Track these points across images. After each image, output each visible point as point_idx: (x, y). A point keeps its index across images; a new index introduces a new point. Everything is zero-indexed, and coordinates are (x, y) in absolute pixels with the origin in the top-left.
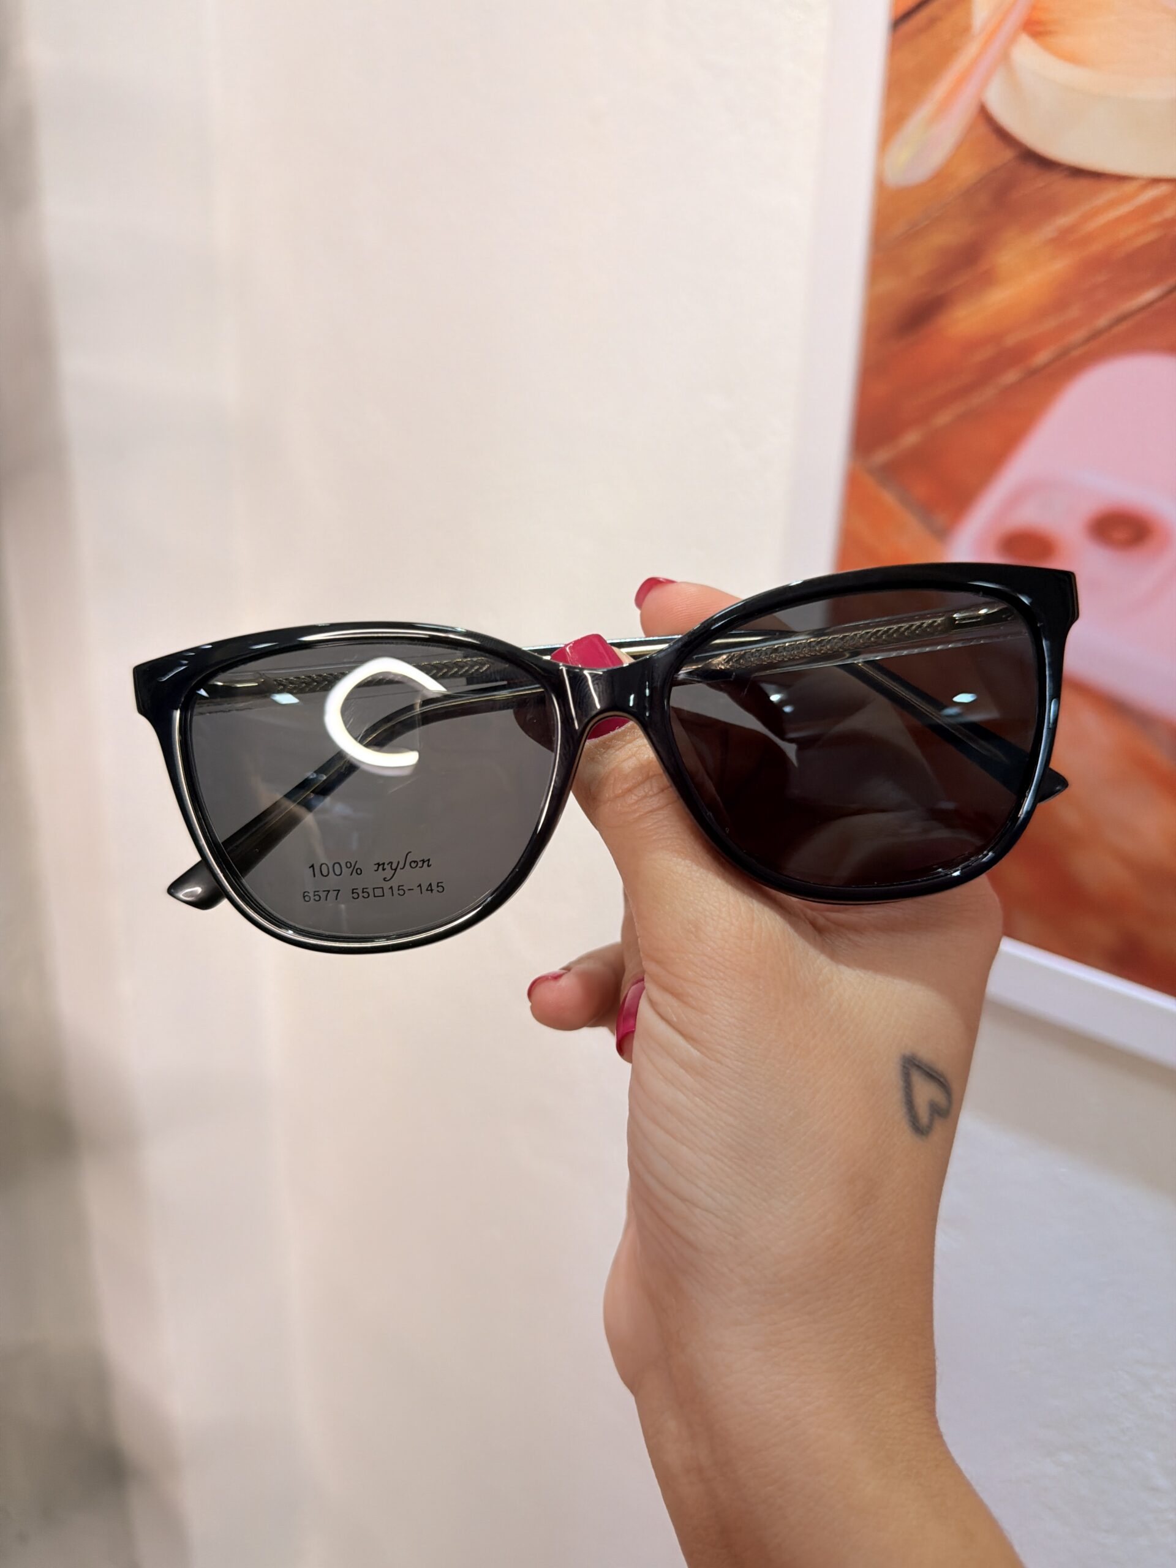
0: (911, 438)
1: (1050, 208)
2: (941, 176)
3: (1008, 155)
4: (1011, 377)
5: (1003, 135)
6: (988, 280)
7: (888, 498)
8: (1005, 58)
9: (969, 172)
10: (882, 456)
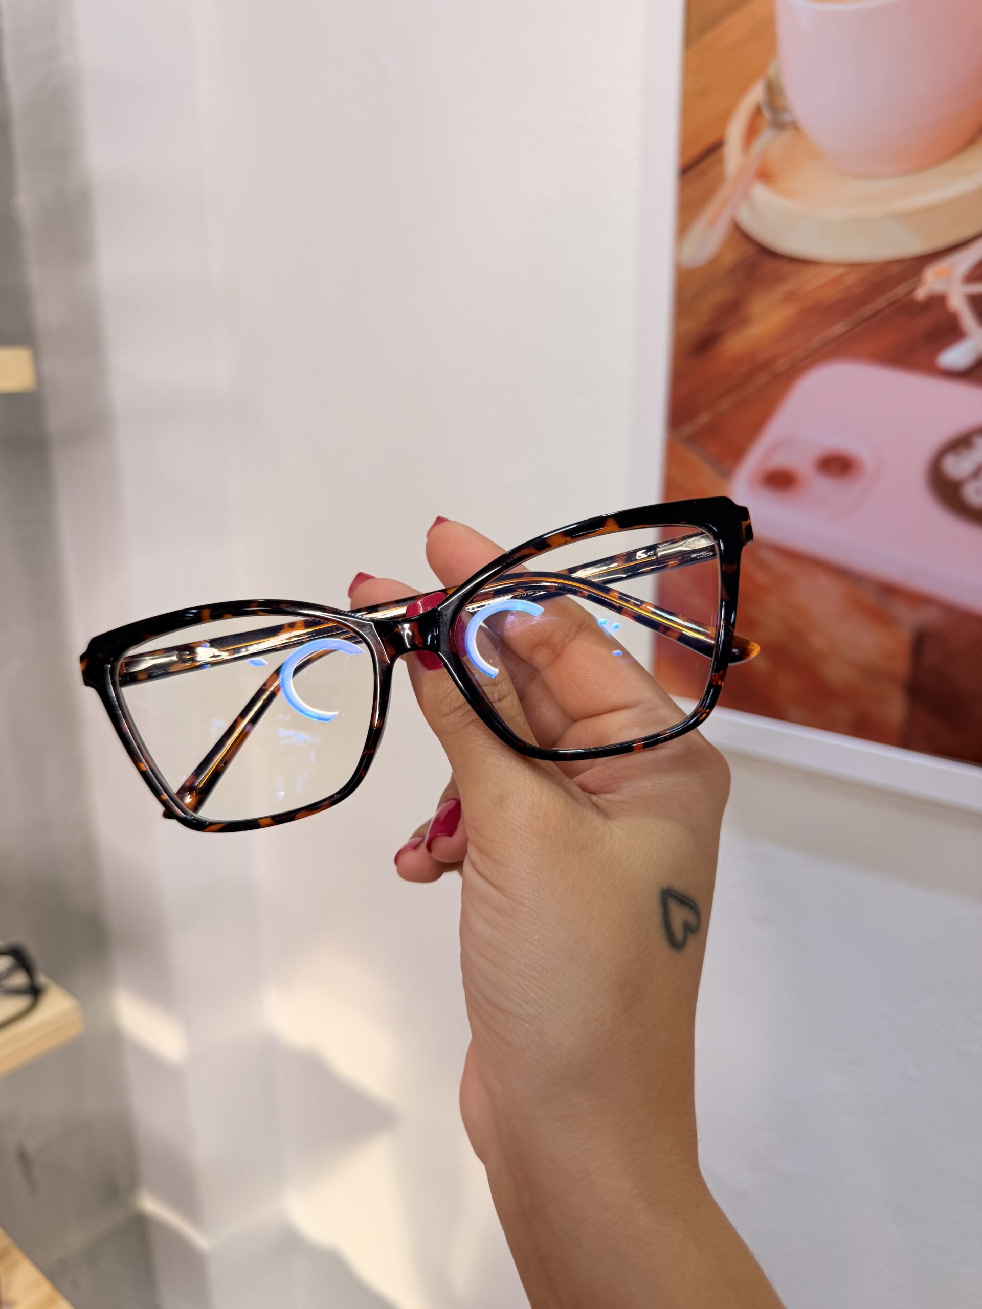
0: (704, 418)
1: (778, 279)
2: (714, 262)
3: (751, 250)
4: (762, 378)
5: (747, 238)
6: (745, 321)
7: (692, 456)
8: (746, 195)
9: (730, 258)
10: (688, 429)
